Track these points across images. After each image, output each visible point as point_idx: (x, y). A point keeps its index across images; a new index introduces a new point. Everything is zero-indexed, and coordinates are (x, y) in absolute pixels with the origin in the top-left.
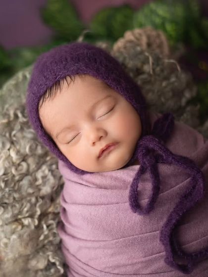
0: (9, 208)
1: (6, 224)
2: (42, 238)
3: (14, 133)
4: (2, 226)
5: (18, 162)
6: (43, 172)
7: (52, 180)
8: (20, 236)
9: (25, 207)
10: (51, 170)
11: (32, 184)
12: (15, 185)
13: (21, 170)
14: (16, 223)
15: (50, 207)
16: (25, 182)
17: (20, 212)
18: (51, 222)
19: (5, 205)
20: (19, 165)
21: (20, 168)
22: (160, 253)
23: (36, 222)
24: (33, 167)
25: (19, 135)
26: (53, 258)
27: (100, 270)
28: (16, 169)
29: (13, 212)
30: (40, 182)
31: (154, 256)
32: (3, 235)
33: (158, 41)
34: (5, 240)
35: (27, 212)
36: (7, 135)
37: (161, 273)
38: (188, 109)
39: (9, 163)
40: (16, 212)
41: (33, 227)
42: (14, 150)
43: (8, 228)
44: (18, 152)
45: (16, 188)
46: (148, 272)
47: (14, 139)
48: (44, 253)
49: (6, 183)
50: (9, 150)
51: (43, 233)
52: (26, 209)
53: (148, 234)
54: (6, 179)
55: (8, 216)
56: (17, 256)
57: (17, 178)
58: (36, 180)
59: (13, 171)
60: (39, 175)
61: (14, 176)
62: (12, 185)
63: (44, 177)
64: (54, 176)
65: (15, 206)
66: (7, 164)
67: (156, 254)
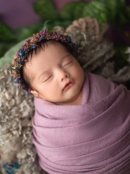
0: (5, 125)
1: (4, 134)
2: (23, 141)
3: (8, 82)
4: (1, 135)
5: (10, 99)
6: (24, 104)
7: (29, 108)
8: (11, 141)
9: (14, 124)
10: (28, 103)
11: (17, 112)
12: (8, 112)
13: (12, 103)
14: (9, 133)
15: (28, 123)
16: (14, 110)
17: (11, 127)
18: (28, 133)
19: (2, 124)
20: (10, 101)
21: (11, 102)
22: (85, 154)
23: (20, 133)
24: (18, 101)
25: (10, 84)
26: (30, 153)
27: (54, 162)
28: (9, 103)
29: (7, 127)
30: (22, 110)
31: (82, 156)
32: (2, 140)
33: (92, 25)
34: (3, 143)
35: (15, 127)
36: (4, 84)
37: (87, 165)
38: (107, 64)
39: (4, 100)
40: (9, 127)
41: (18, 136)
42: (7, 93)
43: (5, 136)
44: (10, 94)
45: (9, 113)
46: (80, 164)
47: (8, 86)
48: (25, 149)
49: (3, 111)
50: (4, 93)
51: (24, 139)
52: (14, 126)
53: (78, 144)
54: (3, 109)
55: (4, 129)
56: (10, 151)
57: (9, 108)
58: (20, 109)
59: (7, 104)
60: (22, 106)
61: (7, 107)
62: (7, 112)
63: (24, 107)
64: (30, 106)
65: (8, 124)
66: (3, 101)
67: (83, 155)
